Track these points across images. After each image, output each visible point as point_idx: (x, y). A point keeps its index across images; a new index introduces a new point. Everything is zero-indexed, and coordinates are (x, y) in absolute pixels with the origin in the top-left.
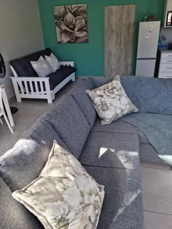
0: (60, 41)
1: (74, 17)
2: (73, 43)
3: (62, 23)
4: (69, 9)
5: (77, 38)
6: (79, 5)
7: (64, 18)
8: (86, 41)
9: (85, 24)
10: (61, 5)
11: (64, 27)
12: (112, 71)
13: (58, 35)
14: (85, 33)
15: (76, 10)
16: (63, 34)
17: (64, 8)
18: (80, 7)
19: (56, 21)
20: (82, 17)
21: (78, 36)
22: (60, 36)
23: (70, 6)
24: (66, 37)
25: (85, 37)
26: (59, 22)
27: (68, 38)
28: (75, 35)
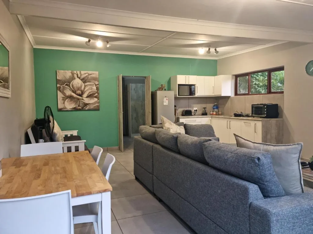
0: (62, 107)
1: (83, 83)
2: (80, 110)
3: (68, 88)
4: (77, 75)
5: (86, 105)
6: (90, 72)
7: (70, 83)
8: (97, 109)
9: (96, 91)
10: (68, 70)
11: (69, 92)
13: (60, 101)
14: (96, 99)
15: (86, 76)
16: (67, 100)
17: (72, 73)
18: (91, 75)
20: (93, 84)
21: (87, 103)
22: (62, 102)
23: (78, 72)
24: (71, 104)
25: (96, 104)
26: (63, 86)
27: (74, 104)
28: (85, 102)
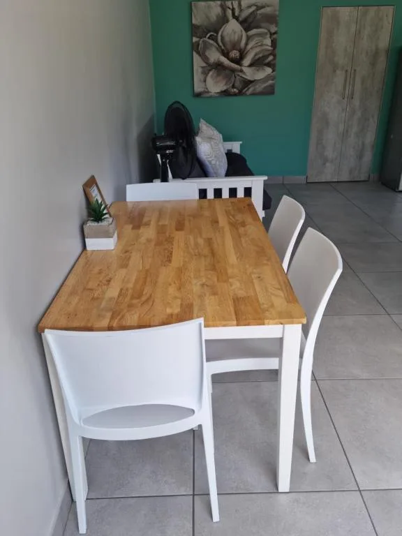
0: (202, 90)
1: (244, 32)
2: (235, 95)
3: (212, 45)
4: (233, 10)
5: (247, 83)
7: (217, 34)
8: (270, 91)
9: (270, 48)
11: (215, 56)
12: (325, 164)
13: (198, 76)
14: (269, 70)
15: (251, 13)
16: (211, 73)
17: (222, 6)
18: (263, 7)
19: (195, 39)
20: (266, 31)
21: (249, 79)
22: (202, 77)
23: (236, 4)
24: (219, 81)
25: (269, 80)
26: (204, 42)
27: (224, 82)
28: (244, 76)
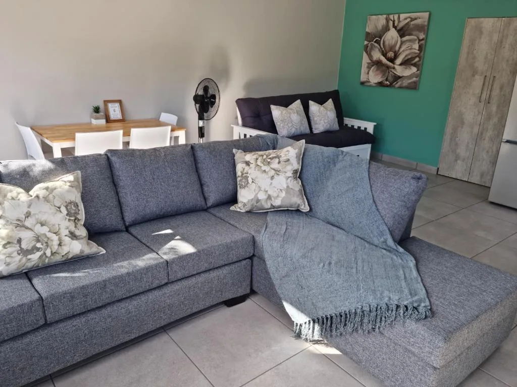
0: (365, 80)
1: (399, 38)
2: (387, 86)
3: (377, 47)
4: (394, 22)
5: (397, 78)
6: (413, 15)
7: (381, 39)
8: (414, 87)
9: (419, 52)
10: (381, 15)
11: (377, 55)
12: (456, 160)
13: (364, 69)
14: (414, 69)
15: (407, 24)
16: (373, 68)
17: (386, 19)
19: (366, 43)
20: (416, 38)
21: (399, 75)
22: (367, 70)
23: (396, 17)
24: (377, 75)
25: (413, 77)
26: (372, 44)
27: (381, 76)
28: (395, 72)
